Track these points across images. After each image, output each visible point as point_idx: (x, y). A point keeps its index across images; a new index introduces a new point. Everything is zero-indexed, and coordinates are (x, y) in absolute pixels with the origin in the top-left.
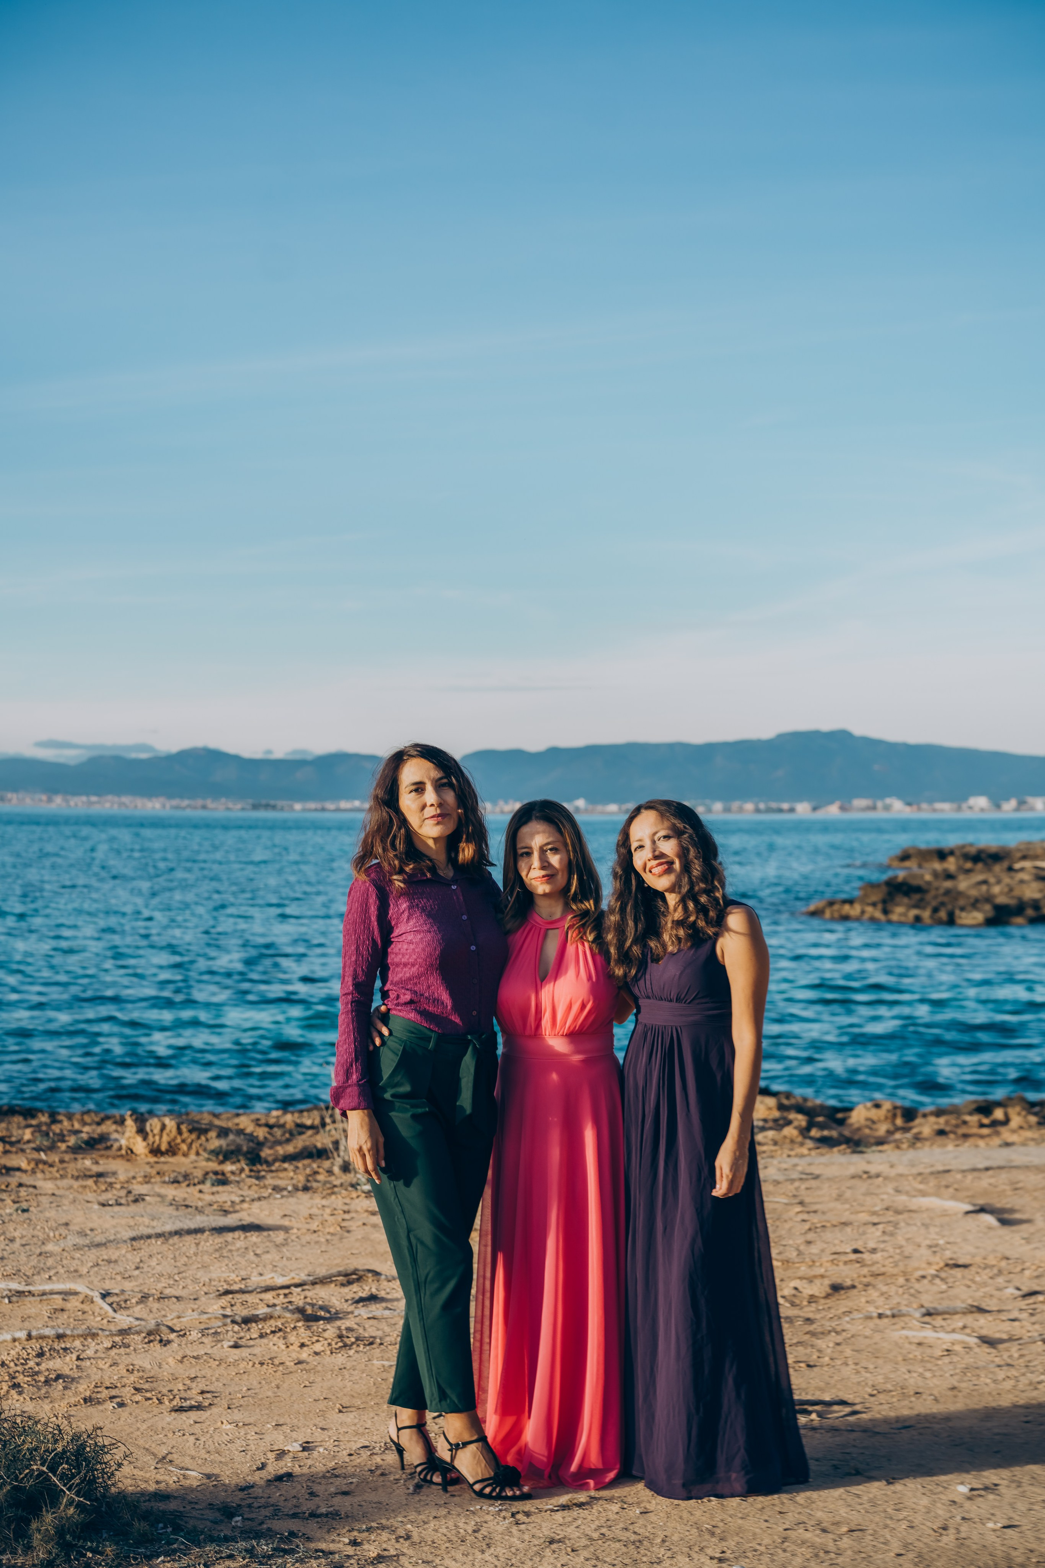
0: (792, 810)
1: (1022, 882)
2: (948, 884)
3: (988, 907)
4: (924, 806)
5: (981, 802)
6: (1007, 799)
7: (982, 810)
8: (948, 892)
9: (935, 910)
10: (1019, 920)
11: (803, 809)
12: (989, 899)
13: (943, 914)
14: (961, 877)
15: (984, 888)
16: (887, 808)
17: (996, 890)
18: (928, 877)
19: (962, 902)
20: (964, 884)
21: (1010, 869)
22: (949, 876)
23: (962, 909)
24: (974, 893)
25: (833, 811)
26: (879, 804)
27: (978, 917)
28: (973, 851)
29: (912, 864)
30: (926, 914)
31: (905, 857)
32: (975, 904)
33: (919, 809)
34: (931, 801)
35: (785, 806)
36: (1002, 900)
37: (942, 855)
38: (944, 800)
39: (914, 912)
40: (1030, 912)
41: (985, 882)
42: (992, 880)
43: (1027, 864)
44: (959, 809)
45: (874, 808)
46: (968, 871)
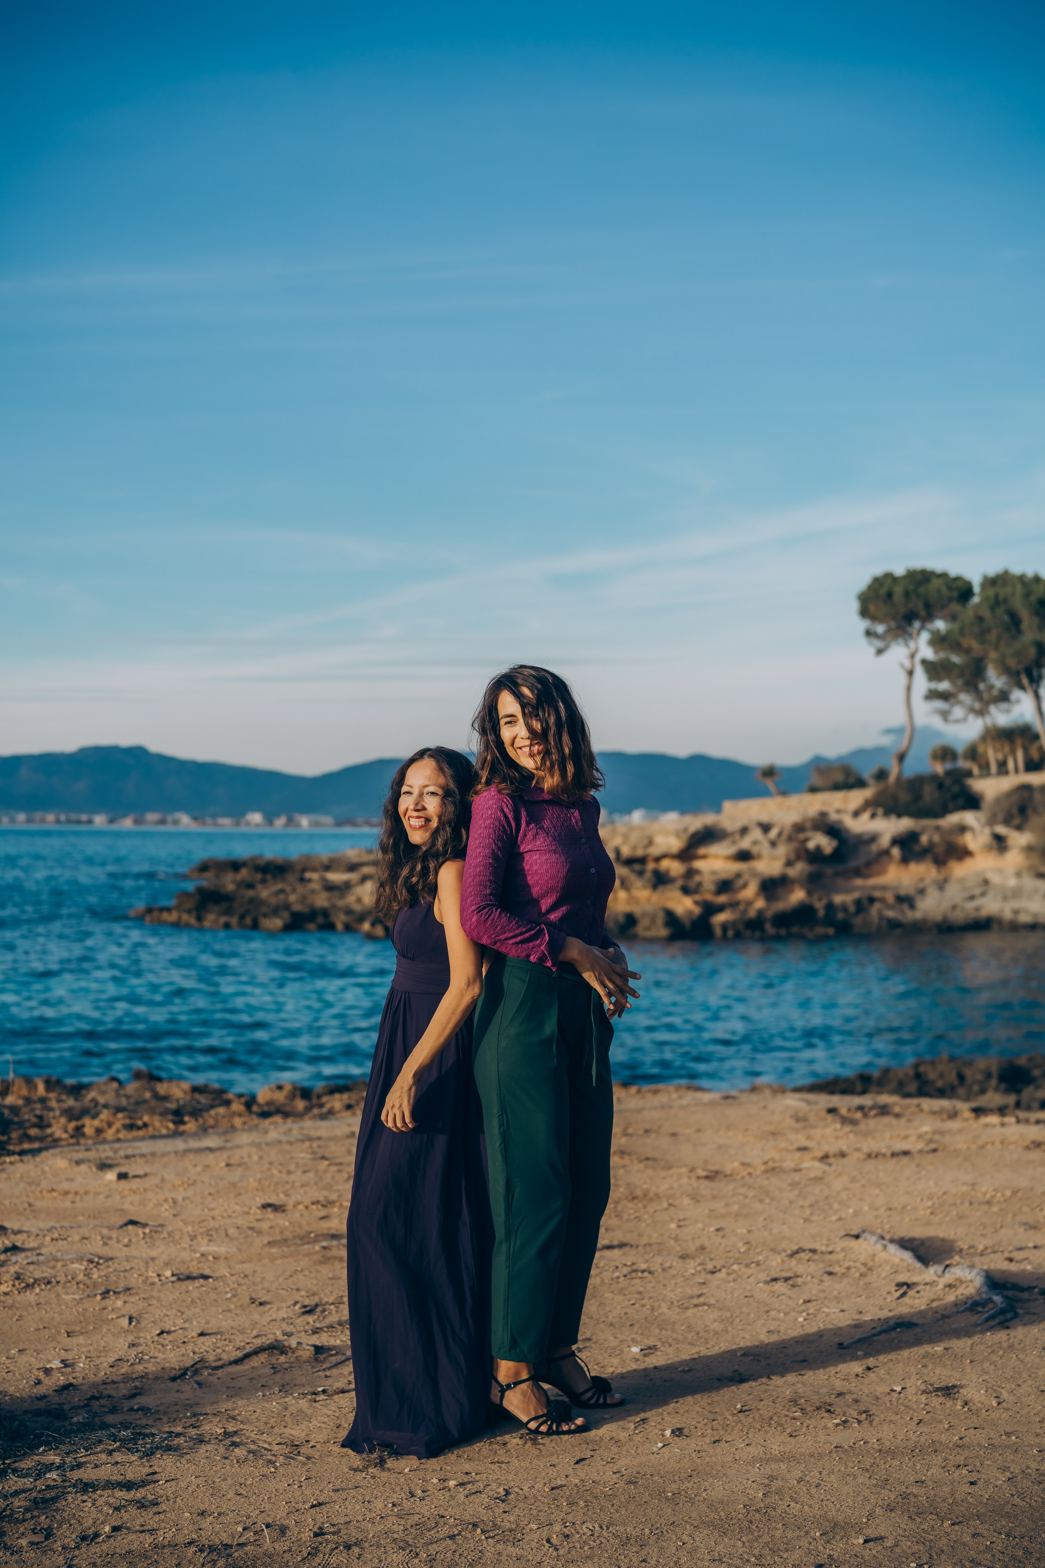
0: (90, 822)
1: (313, 892)
2: (251, 893)
3: (286, 915)
4: (209, 821)
5: (256, 818)
6: (278, 815)
7: (257, 825)
8: (252, 900)
9: (242, 917)
10: (312, 926)
11: (100, 820)
12: (287, 906)
13: (248, 921)
14: (259, 887)
15: (282, 897)
16: (176, 822)
17: (292, 898)
18: (231, 887)
19: (264, 909)
20: (265, 893)
21: (302, 880)
22: (250, 886)
23: (265, 916)
24: (273, 901)
25: (127, 823)
26: (169, 819)
27: (277, 923)
28: (262, 862)
29: (209, 875)
30: (234, 921)
31: (204, 867)
32: (275, 911)
33: (204, 824)
34: (214, 816)
35: (84, 817)
36: (297, 908)
37: (235, 866)
38: (224, 815)
39: (223, 920)
40: (320, 920)
41: (282, 891)
42: (288, 889)
43: (314, 876)
44: (237, 824)
45: (163, 822)
46: (263, 881)
